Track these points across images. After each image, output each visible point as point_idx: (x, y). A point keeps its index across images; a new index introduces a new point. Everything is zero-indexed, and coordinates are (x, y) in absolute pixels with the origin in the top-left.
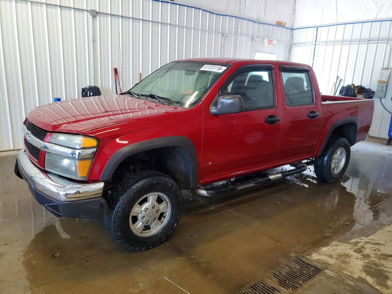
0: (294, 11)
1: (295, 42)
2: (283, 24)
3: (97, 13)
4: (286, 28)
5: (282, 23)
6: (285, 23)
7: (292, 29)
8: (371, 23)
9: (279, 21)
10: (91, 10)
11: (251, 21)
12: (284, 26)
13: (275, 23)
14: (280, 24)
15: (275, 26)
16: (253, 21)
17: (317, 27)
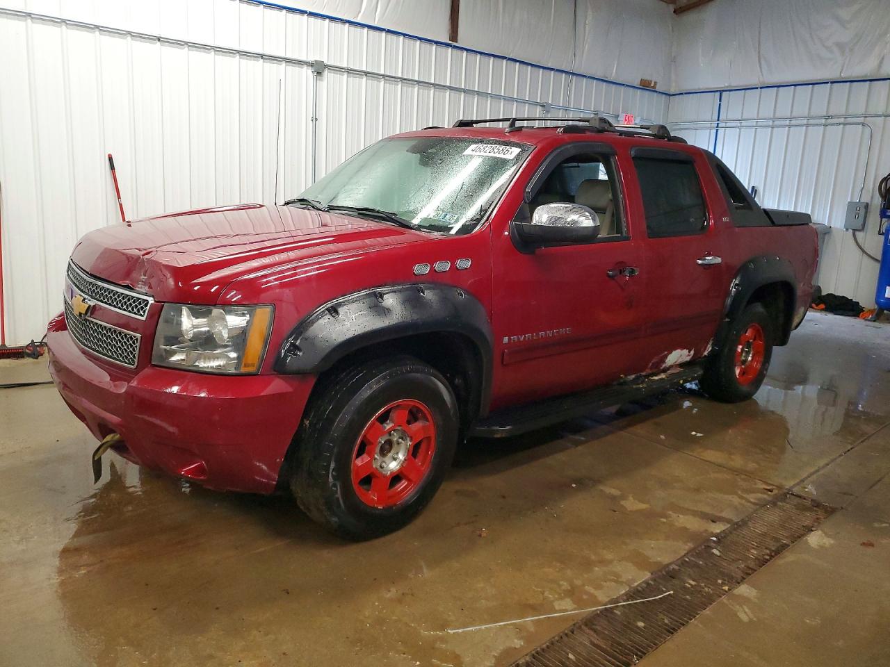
1: (675, 120)
2: (652, 85)
3: (326, 66)
4: (656, 92)
5: (650, 82)
6: (655, 83)
7: (670, 95)
8: (829, 84)
9: (644, 78)
10: (316, 61)
11: (593, 78)
12: (653, 90)
13: (637, 83)
14: (646, 86)
15: (637, 88)
16: (598, 80)
17: (721, 92)
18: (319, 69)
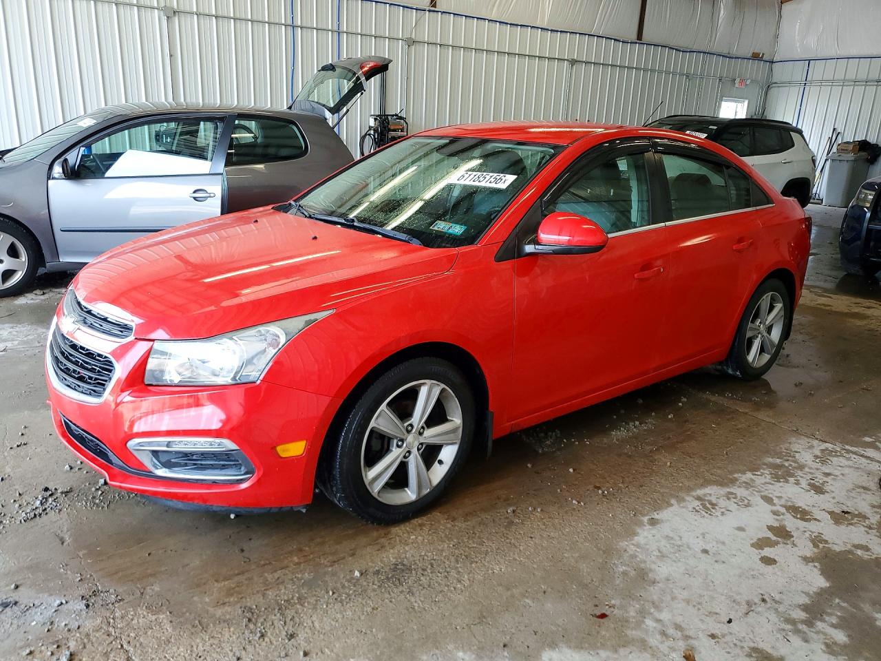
0: (777, 36)
1: (773, 81)
2: (761, 56)
4: (764, 61)
5: (759, 54)
6: (763, 54)
7: (772, 62)
9: (756, 51)
10: (571, 58)
11: (720, 55)
12: (761, 59)
13: (750, 55)
14: (756, 57)
15: (749, 59)
16: (723, 56)
17: (810, 60)
18: (573, 62)
